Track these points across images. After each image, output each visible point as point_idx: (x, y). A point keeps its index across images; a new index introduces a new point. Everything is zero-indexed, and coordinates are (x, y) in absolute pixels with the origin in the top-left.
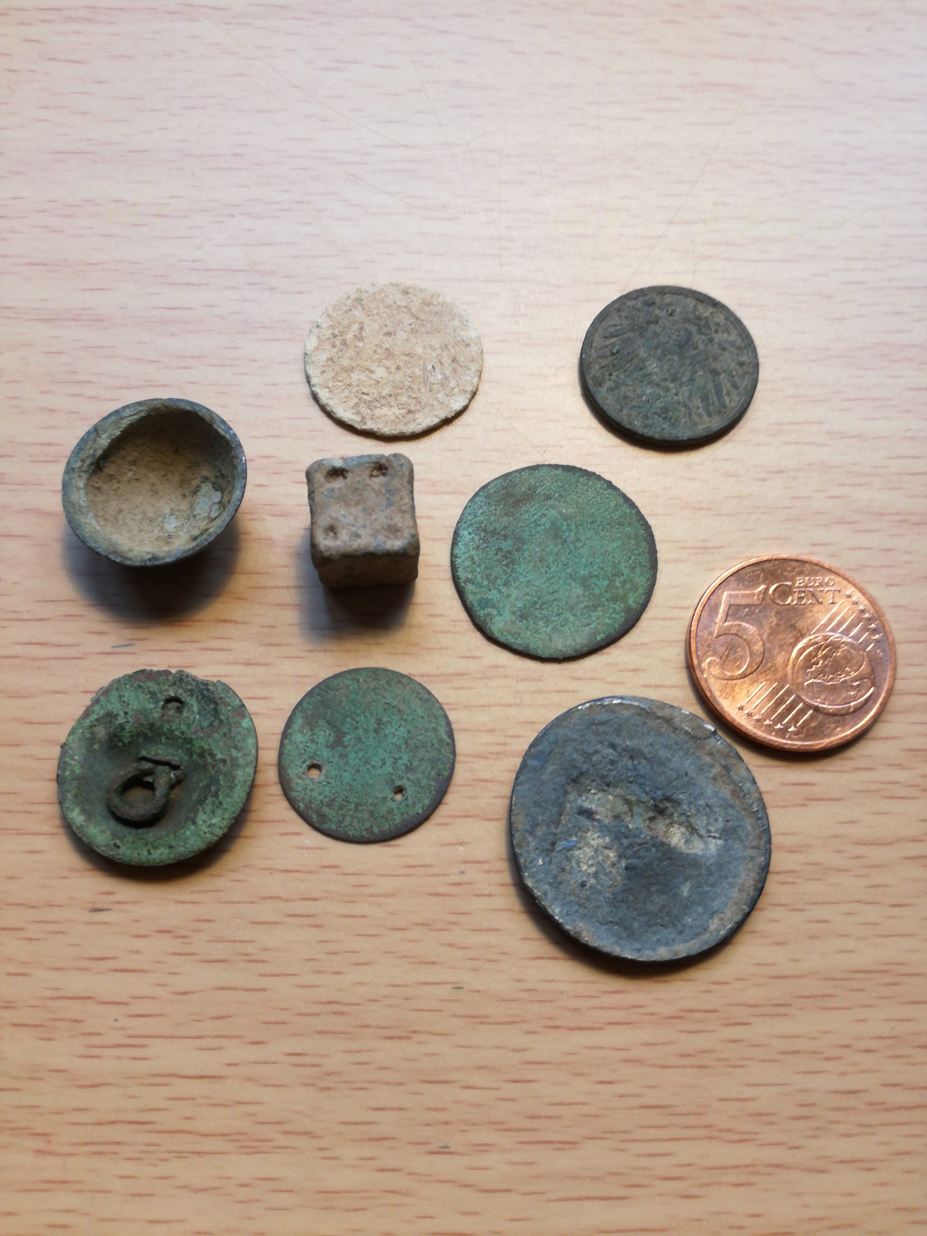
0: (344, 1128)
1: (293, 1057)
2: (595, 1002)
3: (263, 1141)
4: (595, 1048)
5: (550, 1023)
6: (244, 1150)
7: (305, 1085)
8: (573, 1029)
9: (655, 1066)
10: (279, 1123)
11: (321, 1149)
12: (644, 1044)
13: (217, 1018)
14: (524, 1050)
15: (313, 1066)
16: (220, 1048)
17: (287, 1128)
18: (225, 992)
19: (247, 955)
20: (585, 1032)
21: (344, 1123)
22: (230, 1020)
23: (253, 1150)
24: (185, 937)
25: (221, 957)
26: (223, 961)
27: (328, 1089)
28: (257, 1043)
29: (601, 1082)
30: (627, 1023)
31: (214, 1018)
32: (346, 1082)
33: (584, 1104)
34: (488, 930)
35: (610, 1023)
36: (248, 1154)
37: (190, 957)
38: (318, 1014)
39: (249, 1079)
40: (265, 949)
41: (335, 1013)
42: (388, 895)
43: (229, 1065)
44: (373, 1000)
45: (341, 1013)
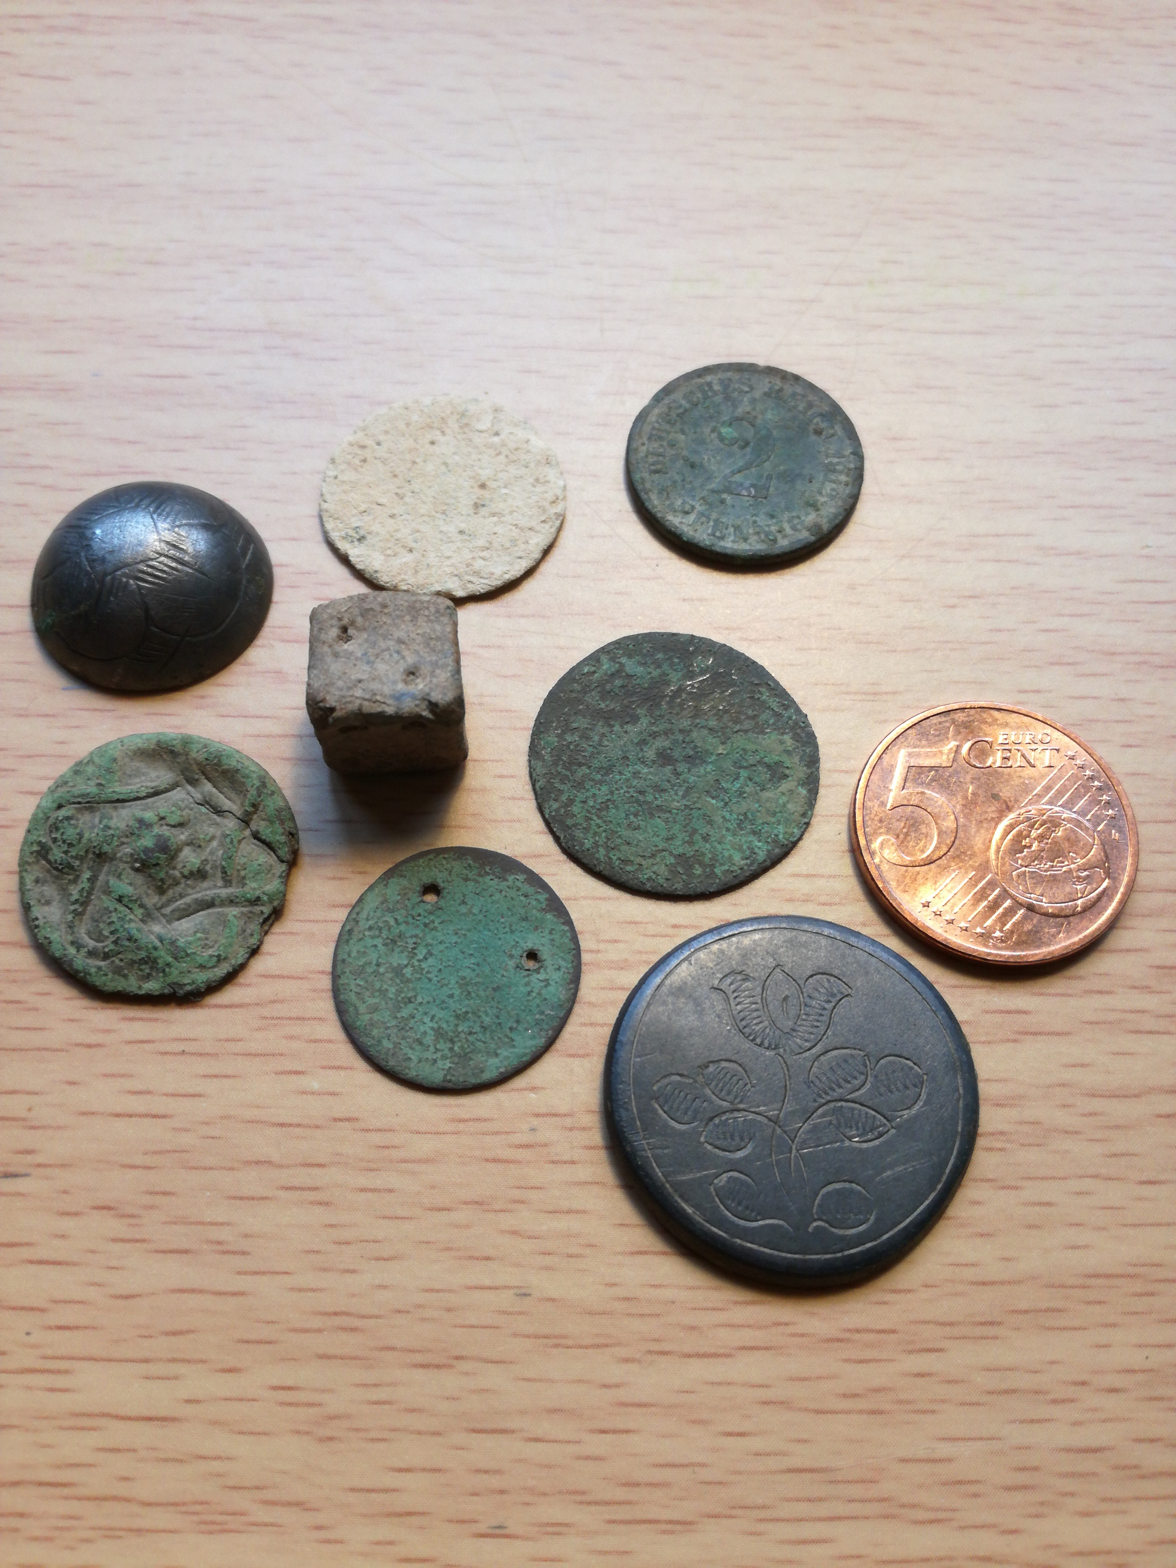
0: (352, 1498)
1: (282, 1392)
2: (721, 1317)
3: (234, 1514)
4: (720, 1384)
5: (656, 1347)
6: (203, 1527)
7: (298, 1432)
8: (689, 1356)
9: (806, 1410)
10: (257, 1488)
11: (319, 1528)
12: (792, 1379)
13: (174, 1334)
14: (617, 1386)
15: (310, 1405)
16: (176, 1378)
17: (269, 1495)
18: (185, 1296)
19: (219, 1243)
20: (706, 1360)
21: (353, 1490)
22: (191, 1336)
23: (218, 1527)
24: (132, 1216)
25: (185, 1246)
26: (186, 1252)
27: (331, 1439)
28: (230, 1371)
29: (730, 1434)
30: (766, 1348)
31: (167, 1334)
32: (357, 1430)
33: (703, 1465)
34: (569, 1212)
35: (743, 1348)
36: (211, 1533)
37: (138, 1245)
38: (319, 1331)
39: (215, 1423)
40: (246, 1236)
41: (344, 1329)
42: (427, 1161)
43: (188, 1401)
44: (399, 1312)
45: (354, 1330)
